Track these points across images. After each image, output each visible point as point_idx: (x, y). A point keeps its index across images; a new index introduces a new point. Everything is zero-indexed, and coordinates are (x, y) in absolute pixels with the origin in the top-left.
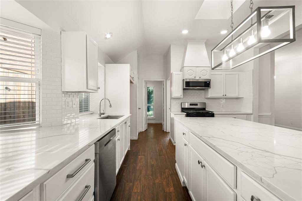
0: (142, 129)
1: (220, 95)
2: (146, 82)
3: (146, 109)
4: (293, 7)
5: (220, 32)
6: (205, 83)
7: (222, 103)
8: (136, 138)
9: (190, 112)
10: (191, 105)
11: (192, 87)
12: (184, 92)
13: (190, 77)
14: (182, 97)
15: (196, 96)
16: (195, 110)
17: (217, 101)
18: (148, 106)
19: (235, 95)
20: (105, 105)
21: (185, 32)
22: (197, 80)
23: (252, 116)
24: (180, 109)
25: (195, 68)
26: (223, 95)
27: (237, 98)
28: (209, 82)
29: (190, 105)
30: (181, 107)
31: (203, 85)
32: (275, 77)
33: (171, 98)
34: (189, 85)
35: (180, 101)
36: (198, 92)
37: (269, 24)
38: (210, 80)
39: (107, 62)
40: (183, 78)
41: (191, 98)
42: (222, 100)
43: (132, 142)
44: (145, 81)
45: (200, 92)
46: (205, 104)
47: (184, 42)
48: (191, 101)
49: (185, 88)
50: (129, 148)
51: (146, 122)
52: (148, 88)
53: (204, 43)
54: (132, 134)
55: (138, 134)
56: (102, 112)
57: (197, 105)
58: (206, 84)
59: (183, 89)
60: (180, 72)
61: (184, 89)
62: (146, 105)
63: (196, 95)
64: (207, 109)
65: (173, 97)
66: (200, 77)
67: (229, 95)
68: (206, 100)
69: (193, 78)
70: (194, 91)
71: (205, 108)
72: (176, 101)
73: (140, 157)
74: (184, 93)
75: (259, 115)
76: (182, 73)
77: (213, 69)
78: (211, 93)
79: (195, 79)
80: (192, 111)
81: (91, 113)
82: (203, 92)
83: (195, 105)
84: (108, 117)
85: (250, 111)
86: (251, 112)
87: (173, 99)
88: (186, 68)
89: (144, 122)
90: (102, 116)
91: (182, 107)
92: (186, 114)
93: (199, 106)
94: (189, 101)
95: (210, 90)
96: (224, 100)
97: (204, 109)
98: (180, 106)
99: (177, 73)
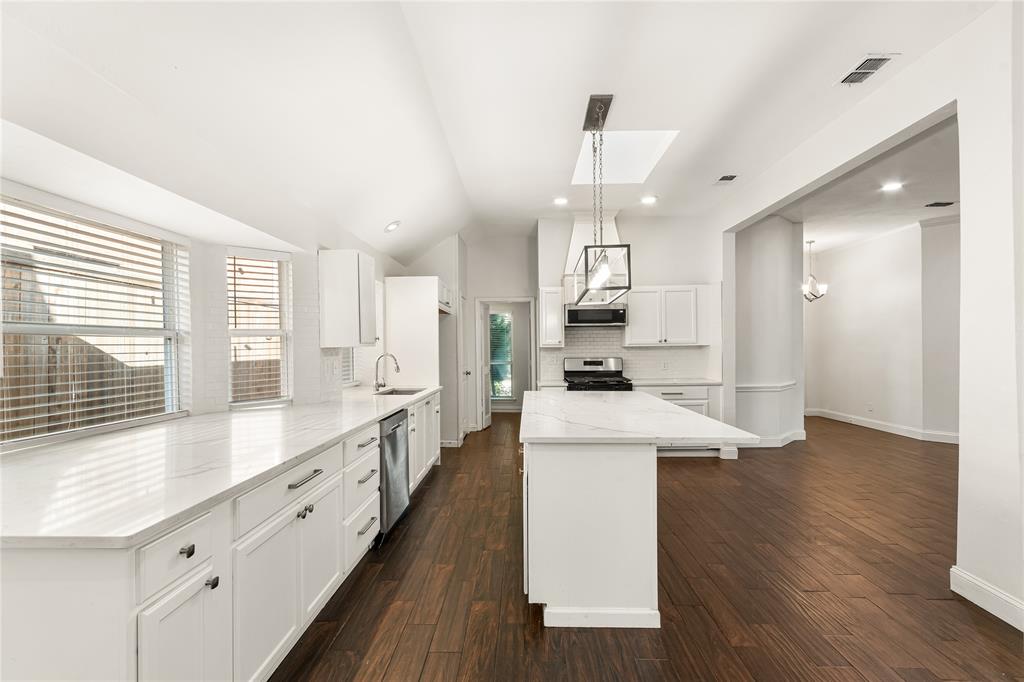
0: (473, 425)
1: (653, 340)
2: (487, 306)
3: (486, 376)
4: (628, 246)
5: (640, 200)
6: (615, 312)
8: (456, 442)
10: (586, 363)
11: (585, 322)
12: (568, 333)
14: (564, 346)
16: (596, 377)
17: (651, 353)
18: (492, 366)
19: (691, 340)
20: (385, 366)
21: (560, 202)
22: (596, 306)
23: (721, 389)
24: (561, 375)
26: (661, 341)
27: (700, 347)
28: (624, 310)
29: (585, 365)
30: (563, 370)
31: (610, 317)
34: (576, 318)
35: (560, 355)
36: (605, 332)
38: (625, 306)
39: (391, 273)
40: (564, 301)
41: (588, 347)
43: (446, 452)
44: (481, 303)
46: (621, 360)
47: (568, 218)
48: (588, 355)
49: (567, 324)
50: (436, 461)
51: (487, 408)
52: (492, 316)
53: (613, 218)
54: (443, 434)
55: (462, 436)
56: (381, 381)
57: (600, 363)
58: (619, 316)
60: (559, 286)
61: (566, 327)
62: (486, 365)
64: (624, 375)
65: (541, 346)
66: (602, 300)
67: (673, 340)
68: (623, 351)
71: (621, 372)
72: (552, 356)
73: (459, 475)
74: (568, 337)
75: (737, 388)
76: (561, 288)
78: (633, 334)
79: (591, 305)
81: (355, 384)
82: (616, 332)
83: (597, 365)
84: (392, 392)
85: (717, 379)
86: (719, 380)
87: (543, 351)
88: (569, 278)
89: (481, 409)
90: (381, 389)
91: (566, 370)
92: (567, 384)
93: (605, 368)
94: (584, 355)
95: (628, 329)
96: (672, 350)
97: (619, 374)
98: (562, 367)
99: (553, 289)
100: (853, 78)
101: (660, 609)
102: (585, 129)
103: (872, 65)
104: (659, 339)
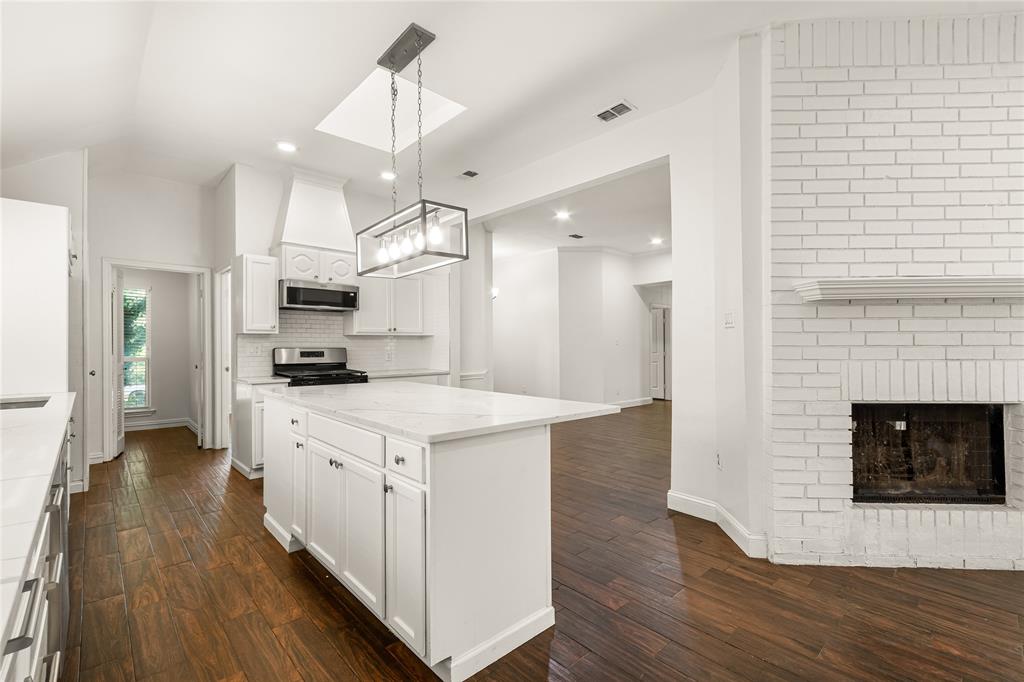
1: (382, 329)
2: (121, 272)
3: (119, 377)
6: (345, 294)
7: (389, 348)
8: (82, 484)
9: (300, 374)
10: (303, 354)
11: (305, 303)
12: (283, 316)
13: (302, 275)
14: (277, 332)
15: (318, 331)
16: (318, 370)
17: (376, 343)
19: (417, 330)
21: (287, 148)
22: (322, 285)
23: (448, 378)
24: (270, 369)
25: (316, 251)
26: (390, 330)
27: (422, 337)
28: (356, 294)
29: (302, 356)
30: (271, 364)
31: (340, 300)
32: (495, 291)
33: (238, 335)
34: (298, 299)
35: (269, 345)
36: (324, 317)
37: (441, 221)
38: (358, 288)
40: (281, 274)
41: (304, 335)
42: (388, 341)
44: (113, 266)
45: (330, 317)
46: (343, 351)
48: (305, 345)
49: (285, 305)
51: (119, 426)
53: (341, 187)
57: (321, 354)
58: (347, 300)
59: (280, 309)
60: (270, 255)
61: (282, 309)
62: (119, 360)
63: (318, 326)
64: (348, 367)
65: (245, 332)
66: (331, 279)
67: (403, 330)
68: (347, 340)
69: (312, 279)
70: (314, 317)
71: (345, 364)
72: (256, 345)
73: (124, 533)
74: (284, 321)
75: (462, 377)
76: (273, 259)
77: (360, 274)
78: (361, 321)
79: (316, 283)
80: (307, 373)
82: (339, 318)
83: (317, 356)
85: (445, 368)
86: (447, 370)
87: (243, 338)
88: (288, 247)
91: (277, 362)
92: (289, 380)
93: (326, 360)
94: (300, 345)
95: (356, 315)
96: (395, 340)
97: (342, 366)
98: (271, 359)
99: (259, 258)
100: (605, 116)
101: (554, 603)
102: (381, 62)
103: (621, 109)
104: (388, 328)
